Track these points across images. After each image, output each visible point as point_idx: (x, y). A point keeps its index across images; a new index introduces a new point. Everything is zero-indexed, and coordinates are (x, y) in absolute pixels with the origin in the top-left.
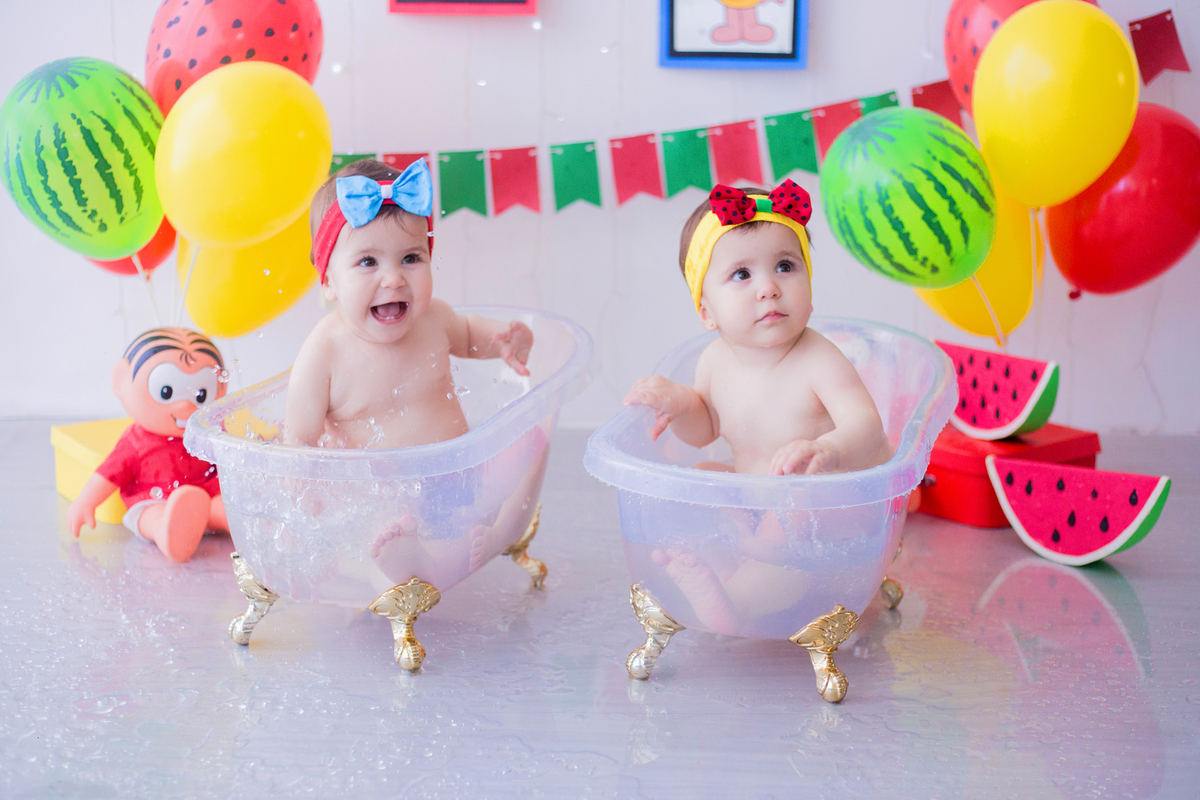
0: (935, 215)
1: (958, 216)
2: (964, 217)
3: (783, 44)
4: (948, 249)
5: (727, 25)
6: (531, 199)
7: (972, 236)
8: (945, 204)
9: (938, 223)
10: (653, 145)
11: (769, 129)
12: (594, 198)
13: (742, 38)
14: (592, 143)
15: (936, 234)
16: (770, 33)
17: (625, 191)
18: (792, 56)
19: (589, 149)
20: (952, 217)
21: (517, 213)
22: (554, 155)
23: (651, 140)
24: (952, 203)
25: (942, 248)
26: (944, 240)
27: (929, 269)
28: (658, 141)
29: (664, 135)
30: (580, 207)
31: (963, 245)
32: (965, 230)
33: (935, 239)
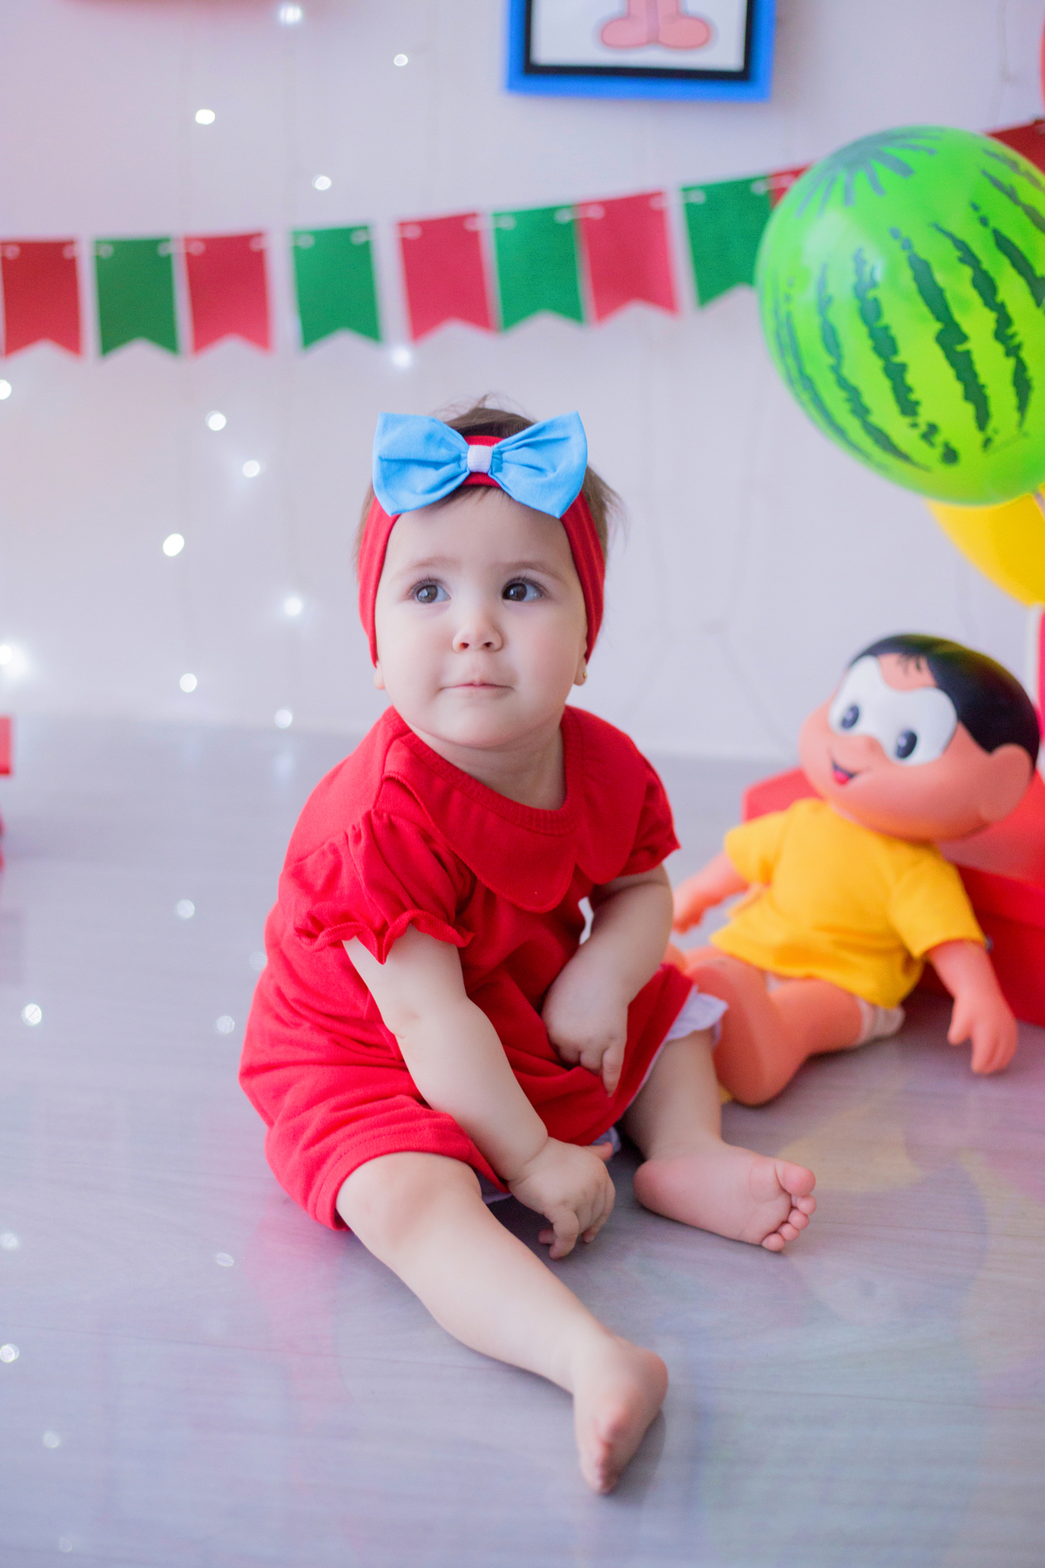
0: (964, 338)
1: (1013, 351)
2: (1025, 354)
3: (726, 53)
4: (982, 418)
5: (627, 17)
6: (255, 326)
7: (1035, 398)
8: (989, 319)
9: (967, 353)
10: (474, 237)
11: (691, 209)
12: (369, 327)
13: (654, 40)
14: (365, 228)
15: (959, 377)
16: (704, 32)
17: (423, 318)
18: (742, 77)
19: (358, 239)
20: (999, 349)
21: (231, 350)
22: (297, 250)
23: (469, 226)
24: (1004, 321)
25: (969, 410)
26: (975, 394)
27: (938, 452)
28: (486, 228)
29: (497, 216)
30: (345, 343)
31: (1016, 416)
32: (1022, 385)
33: (958, 388)
